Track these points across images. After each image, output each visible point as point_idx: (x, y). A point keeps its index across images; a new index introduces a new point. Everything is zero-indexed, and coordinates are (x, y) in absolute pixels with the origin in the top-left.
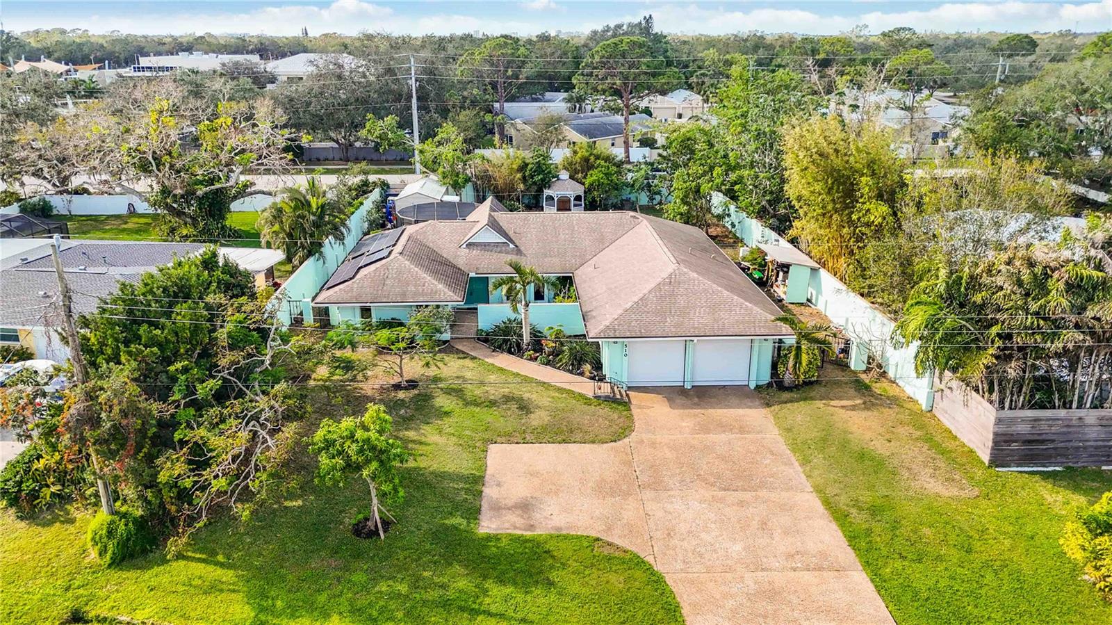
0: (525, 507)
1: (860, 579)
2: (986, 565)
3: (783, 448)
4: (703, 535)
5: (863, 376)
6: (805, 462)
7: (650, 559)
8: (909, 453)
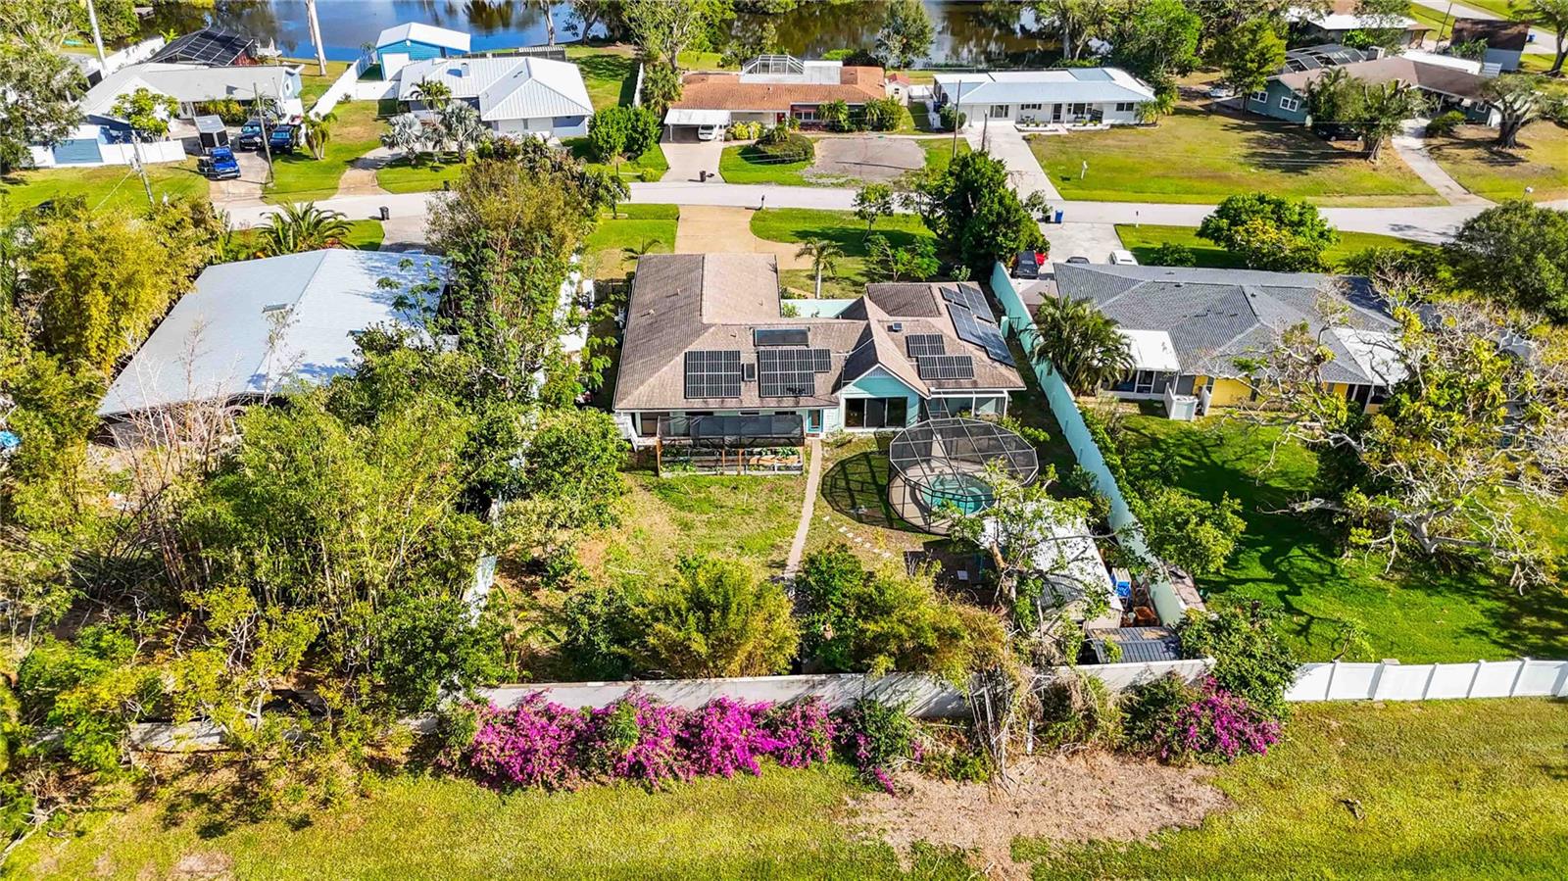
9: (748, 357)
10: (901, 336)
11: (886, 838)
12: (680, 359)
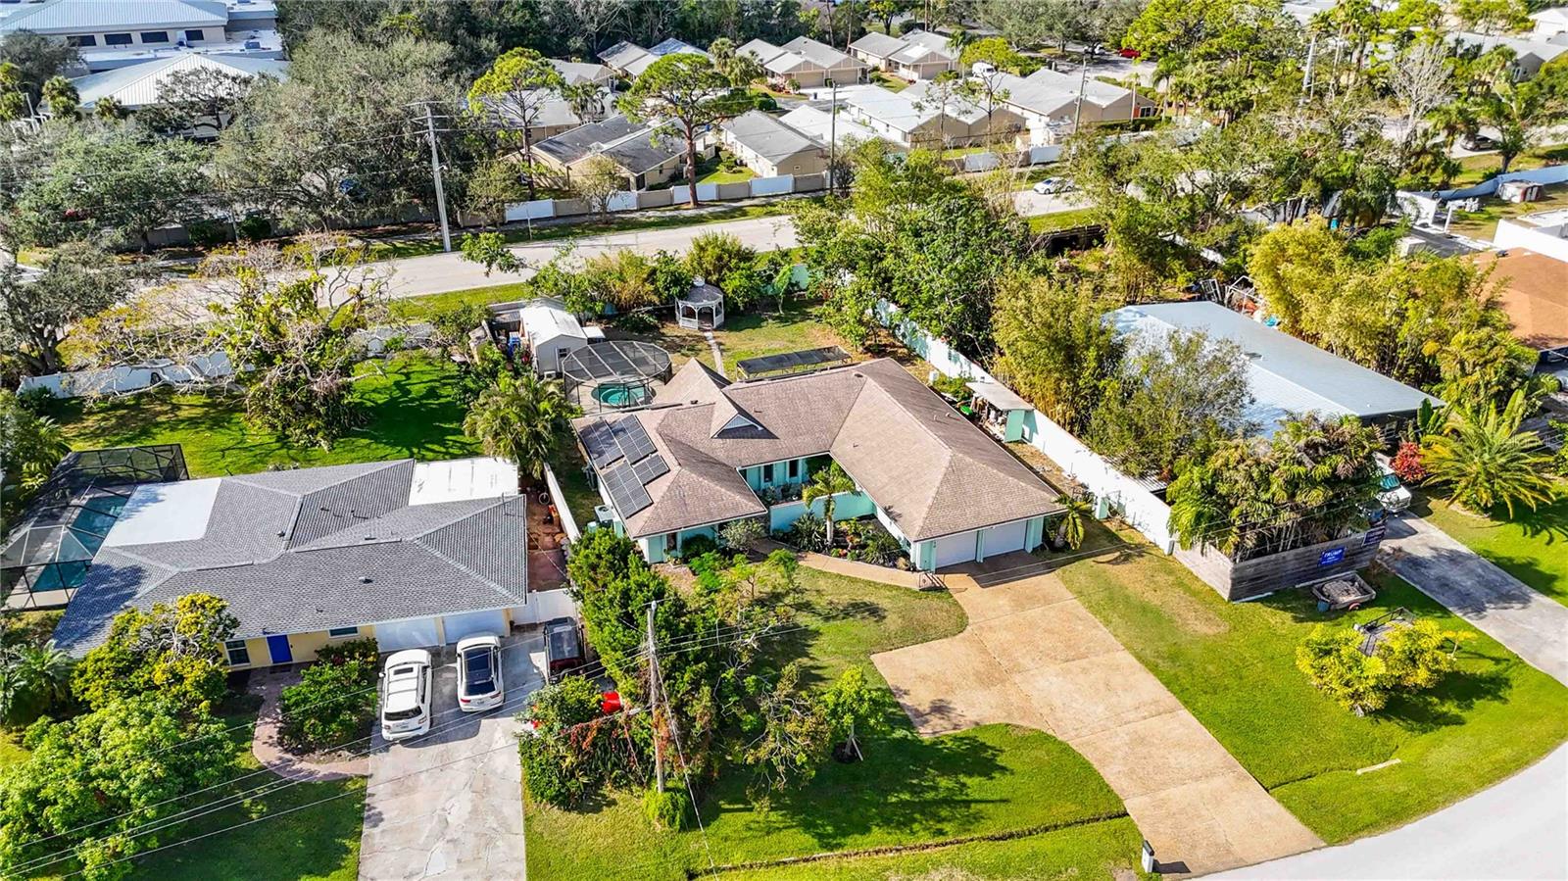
0: (940, 709)
1: (1185, 714)
2: (1254, 686)
3: (1083, 611)
4: (1074, 705)
5: (1107, 524)
6: (1107, 623)
7: (1050, 732)
8: (1171, 600)
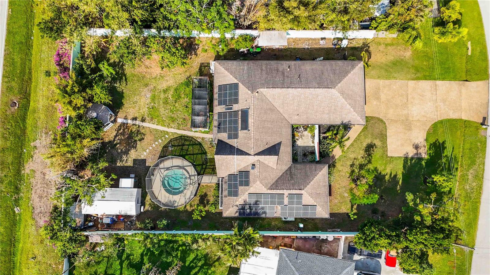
4: (426, 110)
9: (236, 107)
10: (249, 169)
11: (38, 140)
12: (236, 81)
